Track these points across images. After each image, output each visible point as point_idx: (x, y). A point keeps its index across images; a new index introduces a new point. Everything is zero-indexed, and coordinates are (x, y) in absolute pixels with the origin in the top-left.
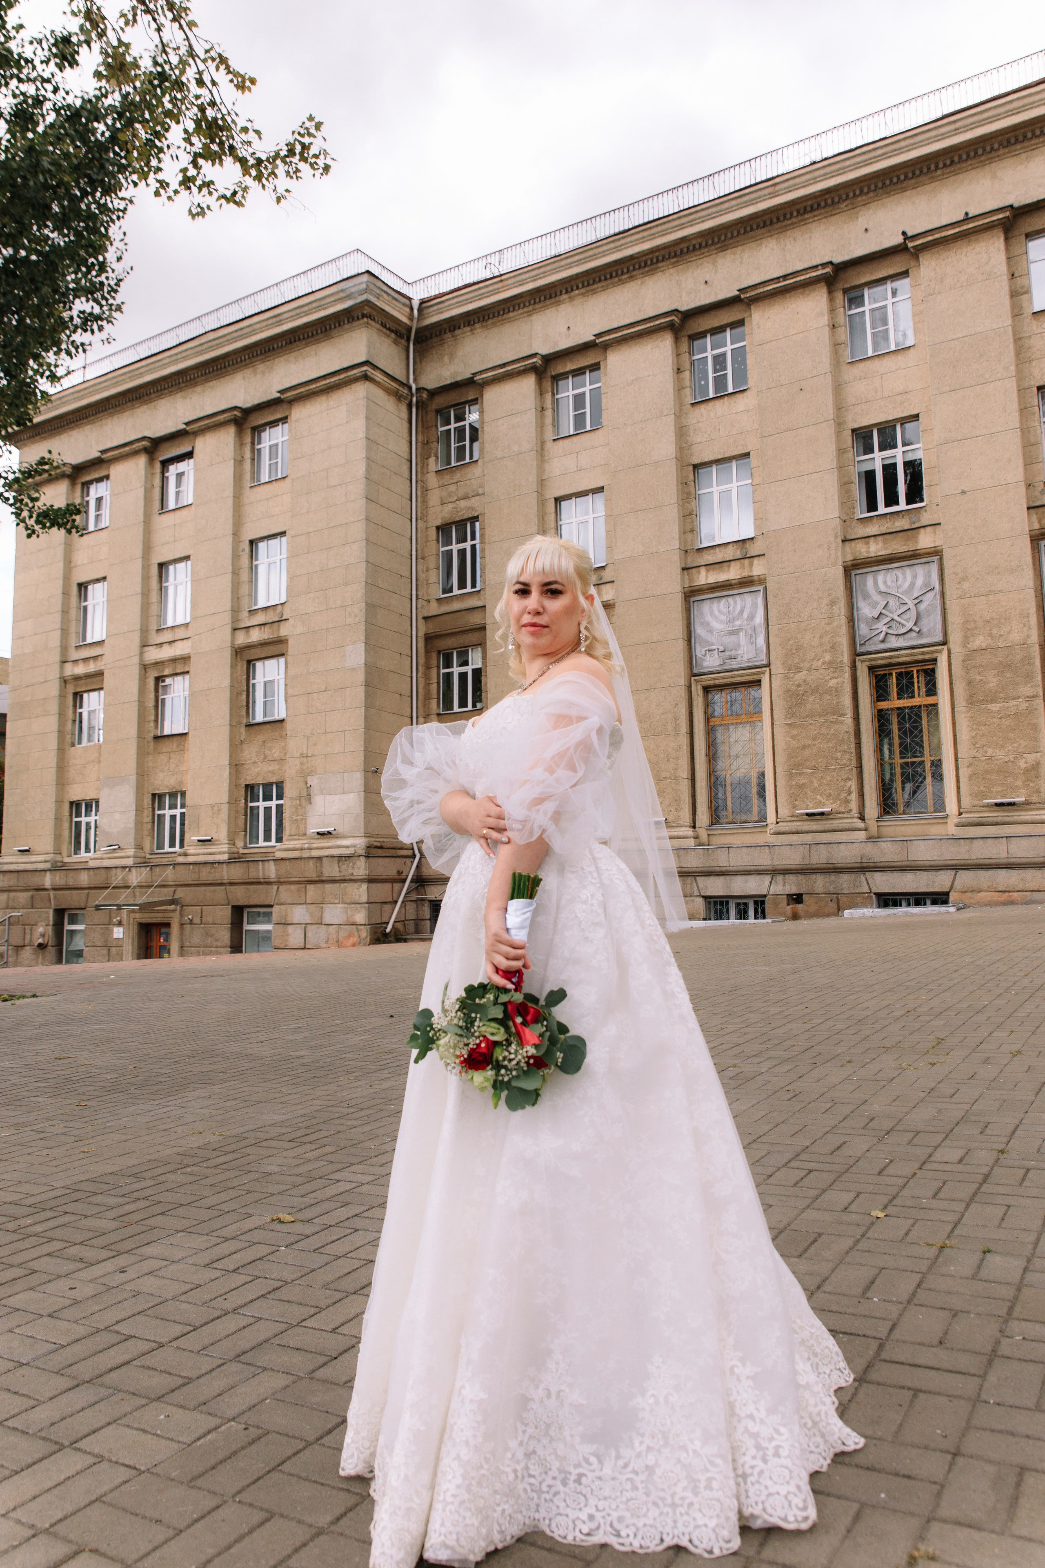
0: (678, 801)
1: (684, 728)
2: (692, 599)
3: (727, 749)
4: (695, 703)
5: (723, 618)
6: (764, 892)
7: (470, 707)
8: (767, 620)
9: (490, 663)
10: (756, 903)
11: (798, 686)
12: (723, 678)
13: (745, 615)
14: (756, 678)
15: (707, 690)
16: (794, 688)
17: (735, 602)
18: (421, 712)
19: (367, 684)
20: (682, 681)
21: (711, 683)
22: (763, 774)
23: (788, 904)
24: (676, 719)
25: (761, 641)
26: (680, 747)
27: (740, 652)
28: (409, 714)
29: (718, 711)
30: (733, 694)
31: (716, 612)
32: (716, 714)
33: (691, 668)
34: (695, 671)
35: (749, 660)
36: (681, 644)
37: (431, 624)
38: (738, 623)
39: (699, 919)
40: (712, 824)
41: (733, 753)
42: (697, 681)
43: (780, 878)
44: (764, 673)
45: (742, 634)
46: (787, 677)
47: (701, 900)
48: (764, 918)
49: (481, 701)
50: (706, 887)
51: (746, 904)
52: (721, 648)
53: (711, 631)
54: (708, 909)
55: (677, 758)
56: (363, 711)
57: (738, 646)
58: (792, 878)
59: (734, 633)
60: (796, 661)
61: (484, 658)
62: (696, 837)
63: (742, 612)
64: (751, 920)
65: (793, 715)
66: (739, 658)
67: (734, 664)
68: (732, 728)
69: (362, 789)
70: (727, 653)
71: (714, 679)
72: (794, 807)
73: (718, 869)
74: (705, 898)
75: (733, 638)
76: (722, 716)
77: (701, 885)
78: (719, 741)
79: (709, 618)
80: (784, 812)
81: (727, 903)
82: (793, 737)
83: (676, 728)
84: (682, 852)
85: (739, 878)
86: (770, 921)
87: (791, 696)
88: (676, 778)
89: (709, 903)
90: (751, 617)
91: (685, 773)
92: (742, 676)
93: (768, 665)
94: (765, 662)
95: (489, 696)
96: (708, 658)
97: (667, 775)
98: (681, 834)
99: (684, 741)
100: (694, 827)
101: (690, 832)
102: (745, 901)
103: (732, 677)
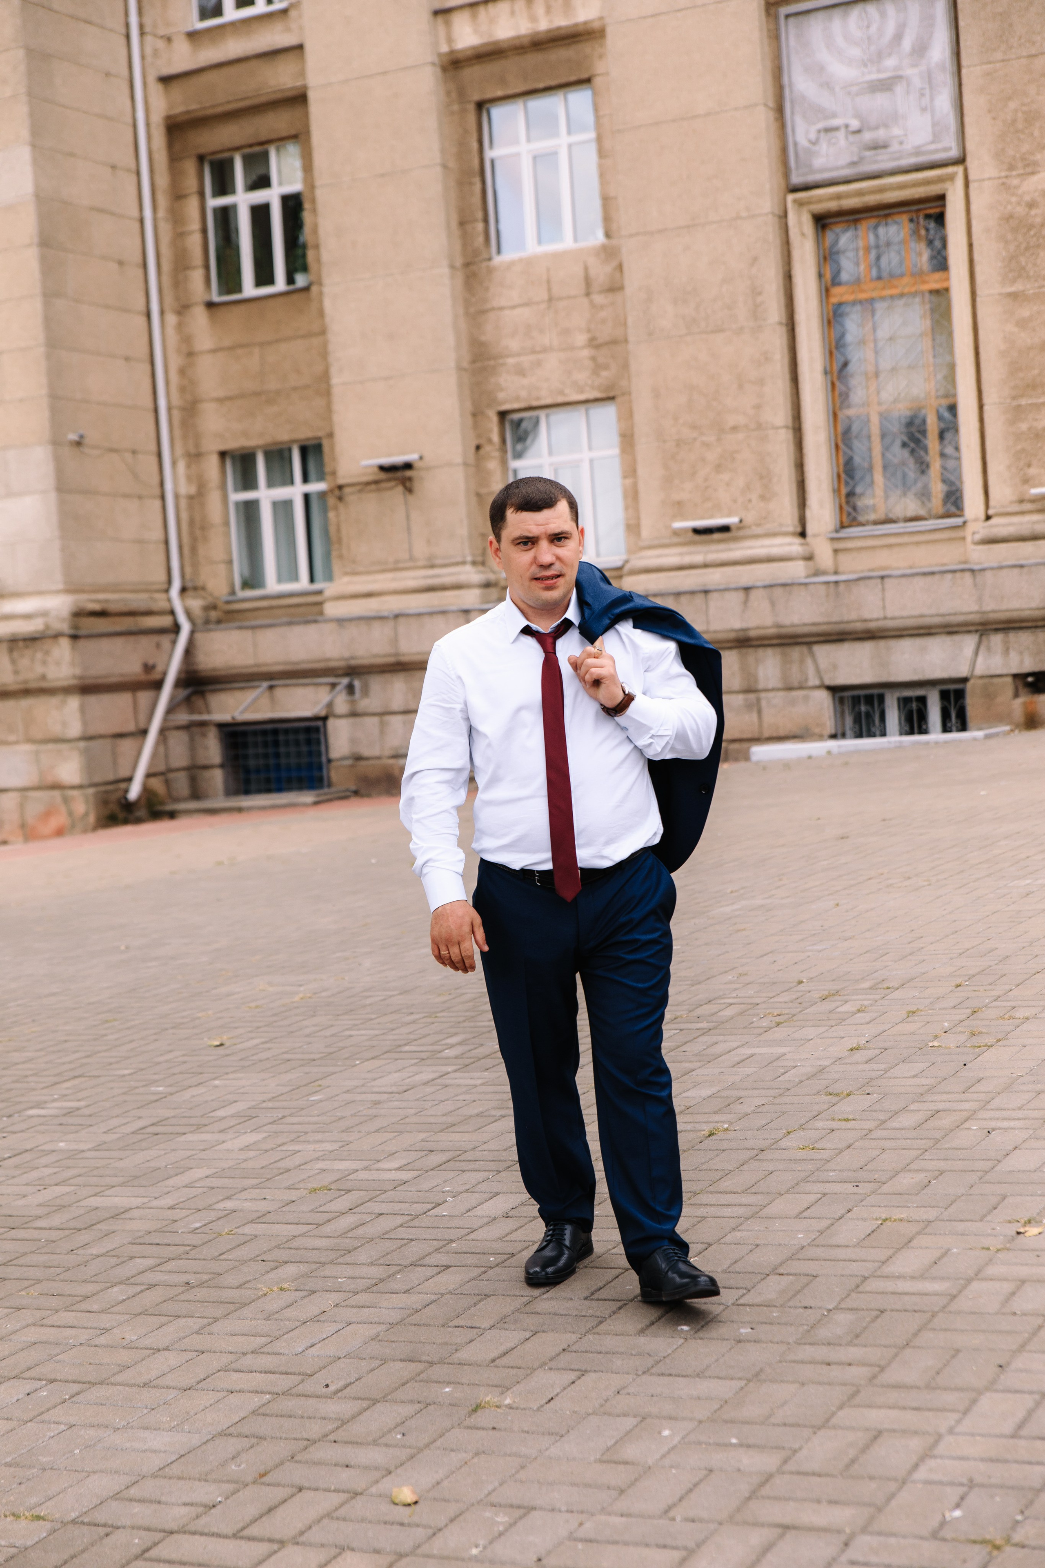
0: (764, 477)
1: (775, 313)
2: (784, 10)
3: (870, 354)
4: (796, 254)
5: (855, 52)
6: (962, 671)
7: (280, 284)
8: (957, 53)
9: (321, 178)
10: (945, 696)
11: (1032, 205)
12: (860, 193)
13: (907, 44)
14: (933, 190)
15: (822, 221)
16: (1020, 210)
17: (883, 14)
18: (169, 300)
19: (46, 242)
20: (767, 205)
21: (833, 205)
22: (953, 409)
23: (1016, 695)
24: (756, 291)
25: (944, 102)
26: (766, 358)
27: (896, 131)
28: (141, 305)
29: (849, 268)
30: (881, 230)
31: (840, 41)
32: (844, 276)
33: (786, 172)
34: (796, 179)
35: (917, 152)
36: (763, 117)
37: (177, 90)
38: (890, 62)
39: (820, 737)
40: (842, 527)
41: (885, 364)
42: (800, 204)
43: (997, 640)
44: (951, 178)
45: (899, 89)
46: (1005, 187)
47: (823, 698)
48: (963, 727)
49: (305, 269)
50: (835, 667)
51: (922, 700)
52: (855, 124)
53: (827, 86)
54: (840, 715)
55: (761, 382)
56: (38, 304)
57: (894, 118)
58: (1025, 638)
59: (885, 86)
60: (1025, 148)
61: (308, 167)
62: (809, 558)
63: (898, 37)
64: (935, 735)
65: (1021, 273)
66: (895, 147)
67: (883, 162)
68: (880, 306)
69: (50, 482)
70: (867, 136)
71: (839, 197)
72: (1026, 481)
73: (859, 626)
74: (834, 690)
75: (881, 100)
76: (857, 282)
77: (823, 663)
78: (849, 338)
79: (823, 55)
80: (1001, 493)
81: (881, 698)
82: (1022, 324)
83: (756, 312)
84: (779, 591)
85: (907, 645)
86: (980, 734)
87: (1015, 230)
88: (759, 426)
89: (841, 701)
90: (921, 49)
91: (780, 416)
92: (901, 186)
93: (961, 160)
94: (954, 153)
95: (326, 255)
96: (823, 147)
97: (741, 420)
98: (775, 551)
99: (777, 341)
100: (803, 534)
101: (794, 546)
102: (919, 692)
103: (881, 190)
